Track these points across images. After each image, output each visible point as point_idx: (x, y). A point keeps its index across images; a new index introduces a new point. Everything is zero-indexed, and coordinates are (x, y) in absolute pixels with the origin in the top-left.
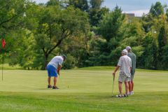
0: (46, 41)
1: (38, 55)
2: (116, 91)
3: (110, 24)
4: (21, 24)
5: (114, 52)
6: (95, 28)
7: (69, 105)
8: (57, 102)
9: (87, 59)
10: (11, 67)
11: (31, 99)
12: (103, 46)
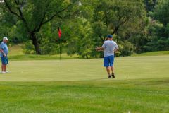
0: (103, 29)
1: (96, 43)
3: (166, 9)
4: (77, 13)
6: (151, 13)
8: (117, 89)
9: (145, 44)
10: (69, 56)
11: (90, 87)
12: (160, 31)
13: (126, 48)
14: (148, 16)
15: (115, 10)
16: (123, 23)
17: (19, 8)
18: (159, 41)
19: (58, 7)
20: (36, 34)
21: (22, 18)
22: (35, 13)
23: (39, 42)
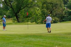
0: (46, 12)
1: (43, 18)
4: (35, 5)
6: (66, 5)
7: (56, 38)
8: (52, 37)
9: (63, 18)
10: (32, 23)
11: (40, 36)
12: (69, 13)
13: (55, 20)
14: (64, 7)
15: (50, 4)
16: (54, 9)
17: (10, 3)
18: (69, 17)
19: (27, 3)
20: (18, 14)
21: (11, 7)
22: (17, 5)
23: (19, 17)
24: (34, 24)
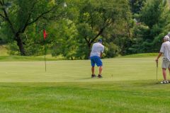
0: (88, 30)
1: (81, 44)
2: (161, 77)
3: (152, 11)
4: (62, 14)
5: (157, 38)
6: (136, 15)
7: (113, 93)
8: (102, 91)
9: (130, 46)
10: (54, 58)
11: (75, 89)
12: (145, 33)
13: (111, 50)
14: (133, 18)
15: (100, 12)
16: (108, 25)
17: (4, 9)
18: (144, 43)
19: (43, 8)
20: (21, 35)
21: (7, 19)
22: (20, 14)
23: (24, 43)
24: (60, 59)
